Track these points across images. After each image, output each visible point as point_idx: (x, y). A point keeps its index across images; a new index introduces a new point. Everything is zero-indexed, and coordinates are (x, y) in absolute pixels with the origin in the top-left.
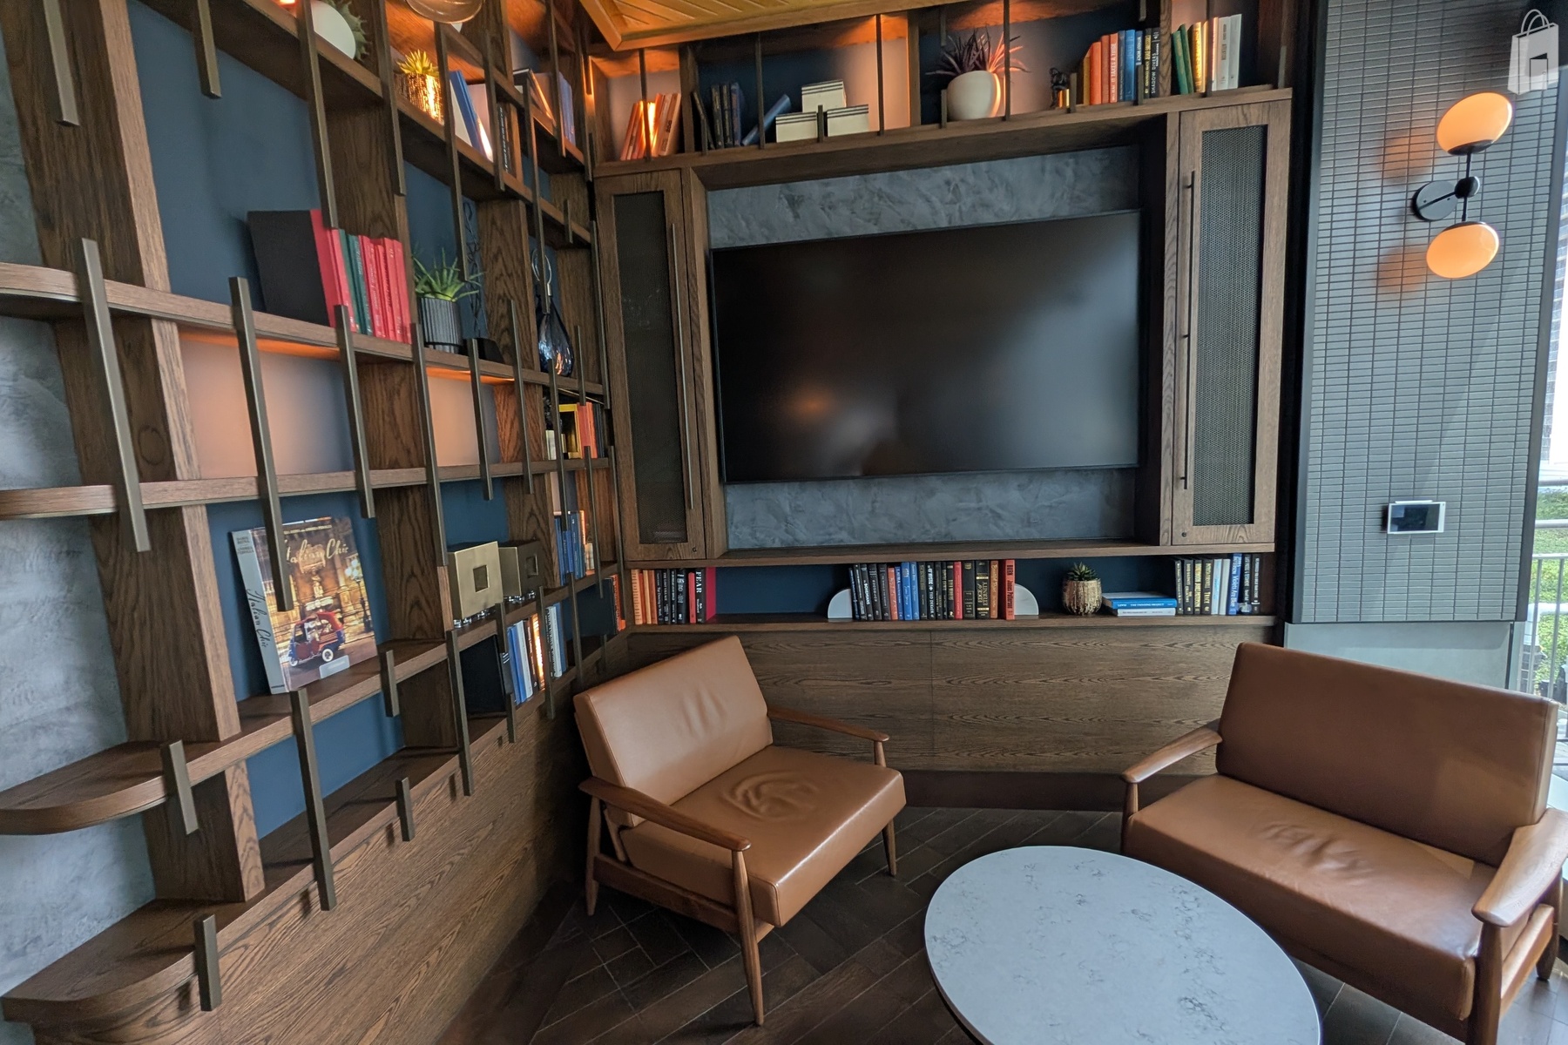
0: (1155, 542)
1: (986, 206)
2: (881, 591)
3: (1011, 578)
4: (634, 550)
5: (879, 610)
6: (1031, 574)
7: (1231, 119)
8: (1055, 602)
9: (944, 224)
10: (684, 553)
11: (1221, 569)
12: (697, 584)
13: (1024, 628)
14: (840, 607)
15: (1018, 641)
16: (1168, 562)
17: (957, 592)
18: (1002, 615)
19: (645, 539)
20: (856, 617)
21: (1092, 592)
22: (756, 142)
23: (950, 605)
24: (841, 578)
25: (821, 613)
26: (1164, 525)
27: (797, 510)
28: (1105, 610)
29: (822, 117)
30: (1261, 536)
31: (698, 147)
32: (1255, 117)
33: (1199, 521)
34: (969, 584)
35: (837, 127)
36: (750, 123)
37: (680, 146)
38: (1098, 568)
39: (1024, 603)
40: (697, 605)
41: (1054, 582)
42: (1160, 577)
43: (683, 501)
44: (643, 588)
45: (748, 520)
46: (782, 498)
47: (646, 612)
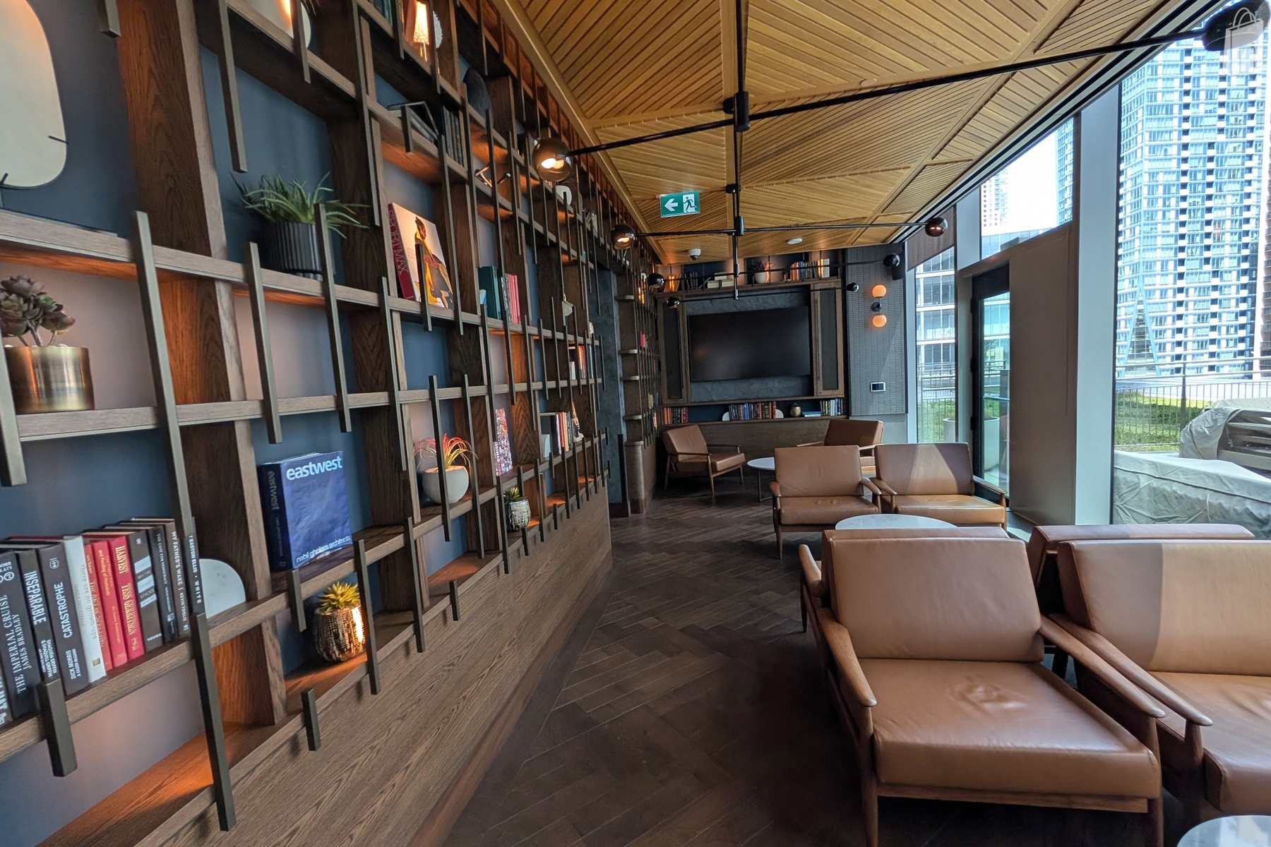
0: (813, 395)
1: (766, 303)
2: (738, 411)
3: (775, 407)
4: (666, 401)
5: (738, 418)
6: (781, 405)
7: (826, 285)
8: (788, 412)
9: (755, 309)
10: (681, 402)
11: (833, 403)
12: (684, 411)
13: (779, 421)
14: (726, 417)
15: (777, 425)
16: (818, 401)
17: (760, 412)
18: (773, 417)
19: (669, 398)
20: (731, 419)
21: (798, 410)
22: (702, 288)
23: (758, 415)
24: (726, 408)
25: (720, 419)
26: (815, 391)
27: (713, 390)
28: (802, 415)
29: (720, 282)
30: (840, 392)
31: (686, 289)
32: (833, 285)
33: (824, 389)
34: (763, 409)
35: (724, 285)
36: (700, 283)
37: (680, 289)
38: (800, 403)
39: (779, 414)
40: (683, 418)
41: (787, 408)
42: (816, 405)
43: (681, 387)
44: (667, 413)
45: (698, 393)
46: (708, 386)
47: (668, 420)
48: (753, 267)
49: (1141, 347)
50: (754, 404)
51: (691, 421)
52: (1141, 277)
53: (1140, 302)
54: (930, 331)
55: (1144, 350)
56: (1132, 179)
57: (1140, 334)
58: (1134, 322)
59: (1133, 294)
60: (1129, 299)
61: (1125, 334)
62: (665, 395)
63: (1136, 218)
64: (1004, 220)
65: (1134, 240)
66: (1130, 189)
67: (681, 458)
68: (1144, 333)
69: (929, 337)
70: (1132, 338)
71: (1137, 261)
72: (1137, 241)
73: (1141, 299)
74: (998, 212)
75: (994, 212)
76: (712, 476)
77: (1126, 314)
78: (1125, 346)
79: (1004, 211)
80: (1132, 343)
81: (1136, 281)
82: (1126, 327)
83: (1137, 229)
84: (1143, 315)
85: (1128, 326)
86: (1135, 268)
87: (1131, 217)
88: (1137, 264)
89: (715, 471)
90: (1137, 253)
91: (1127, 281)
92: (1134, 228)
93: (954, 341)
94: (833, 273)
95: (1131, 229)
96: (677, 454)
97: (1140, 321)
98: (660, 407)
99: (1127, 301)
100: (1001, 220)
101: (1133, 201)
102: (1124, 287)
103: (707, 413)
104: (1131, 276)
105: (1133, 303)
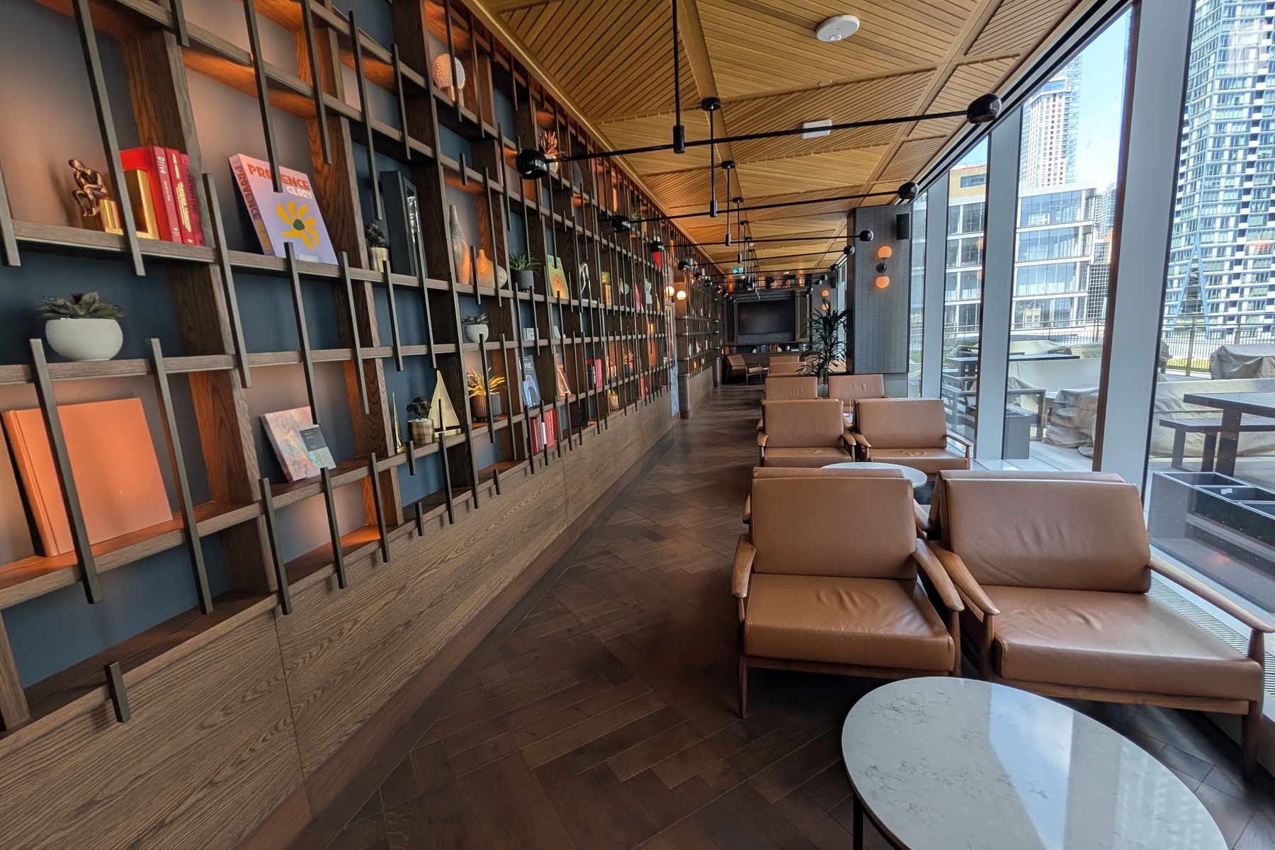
2: (760, 348)
3: (778, 346)
4: (727, 343)
5: (760, 351)
6: (780, 345)
7: (802, 291)
8: (784, 349)
9: (770, 299)
10: (734, 344)
12: (735, 348)
14: (754, 351)
15: (778, 354)
18: (776, 351)
19: (728, 341)
20: (757, 352)
21: (788, 348)
22: (745, 291)
24: (754, 347)
25: (752, 352)
27: (749, 338)
28: (790, 350)
31: (737, 291)
32: (805, 291)
36: (744, 289)
37: (735, 291)
38: (790, 345)
39: (780, 350)
40: (735, 352)
41: (783, 346)
42: (796, 346)
43: (733, 336)
44: (727, 349)
45: (742, 340)
46: (747, 336)
47: (727, 353)
48: (769, 280)
49: (1192, 306)
50: (768, 345)
51: (738, 353)
52: (1198, 235)
53: (1195, 261)
54: (965, 292)
55: (1195, 311)
56: (1198, 130)
57: (1193, 293)
58: (1186, 281)
59: (1189, 252)
60: (1185, 258)
61: (1177, 293)
62: (726, 340)
63: (1198, 173)
64: (1070, 169)
65: (1194, 196)
66: (1195, 141)
67: (733, 368)
68: (1196, 293)
69: (965, 297)
70: (1183, 298)
71: (1196, 217)
72: (1197, 197)
73: (1196, 257)
74: (1065, 161)
75: (1060, 160)
76: (747, 375)
77: (1180, 273)
78: (1176, 306)
79: (1071, 157)
80: (1183, 302)
81: (1192, 239)
82: (1178, 287)
83: (1198, 184)
84: (1198, 274)
85: (1181, 285)
86: (1192, 224)
87: (1193, 170)
88: (1195, 221)
89: (749, 373)
90: (1196, 209)
91: (1184, 238)
92: (1195, 183)
93: (979, 302)
94: (806, 284)
95: (1192, 184)
96: (731, 366)
97: (1194, 280)
98: (723, 347)
99: (1182, 260)
100: (1067, 169)
101: (1197, 153)
102: (1178, 244)
103: (745, 349)
104: (1188, 233)
105: (1188, 261)
